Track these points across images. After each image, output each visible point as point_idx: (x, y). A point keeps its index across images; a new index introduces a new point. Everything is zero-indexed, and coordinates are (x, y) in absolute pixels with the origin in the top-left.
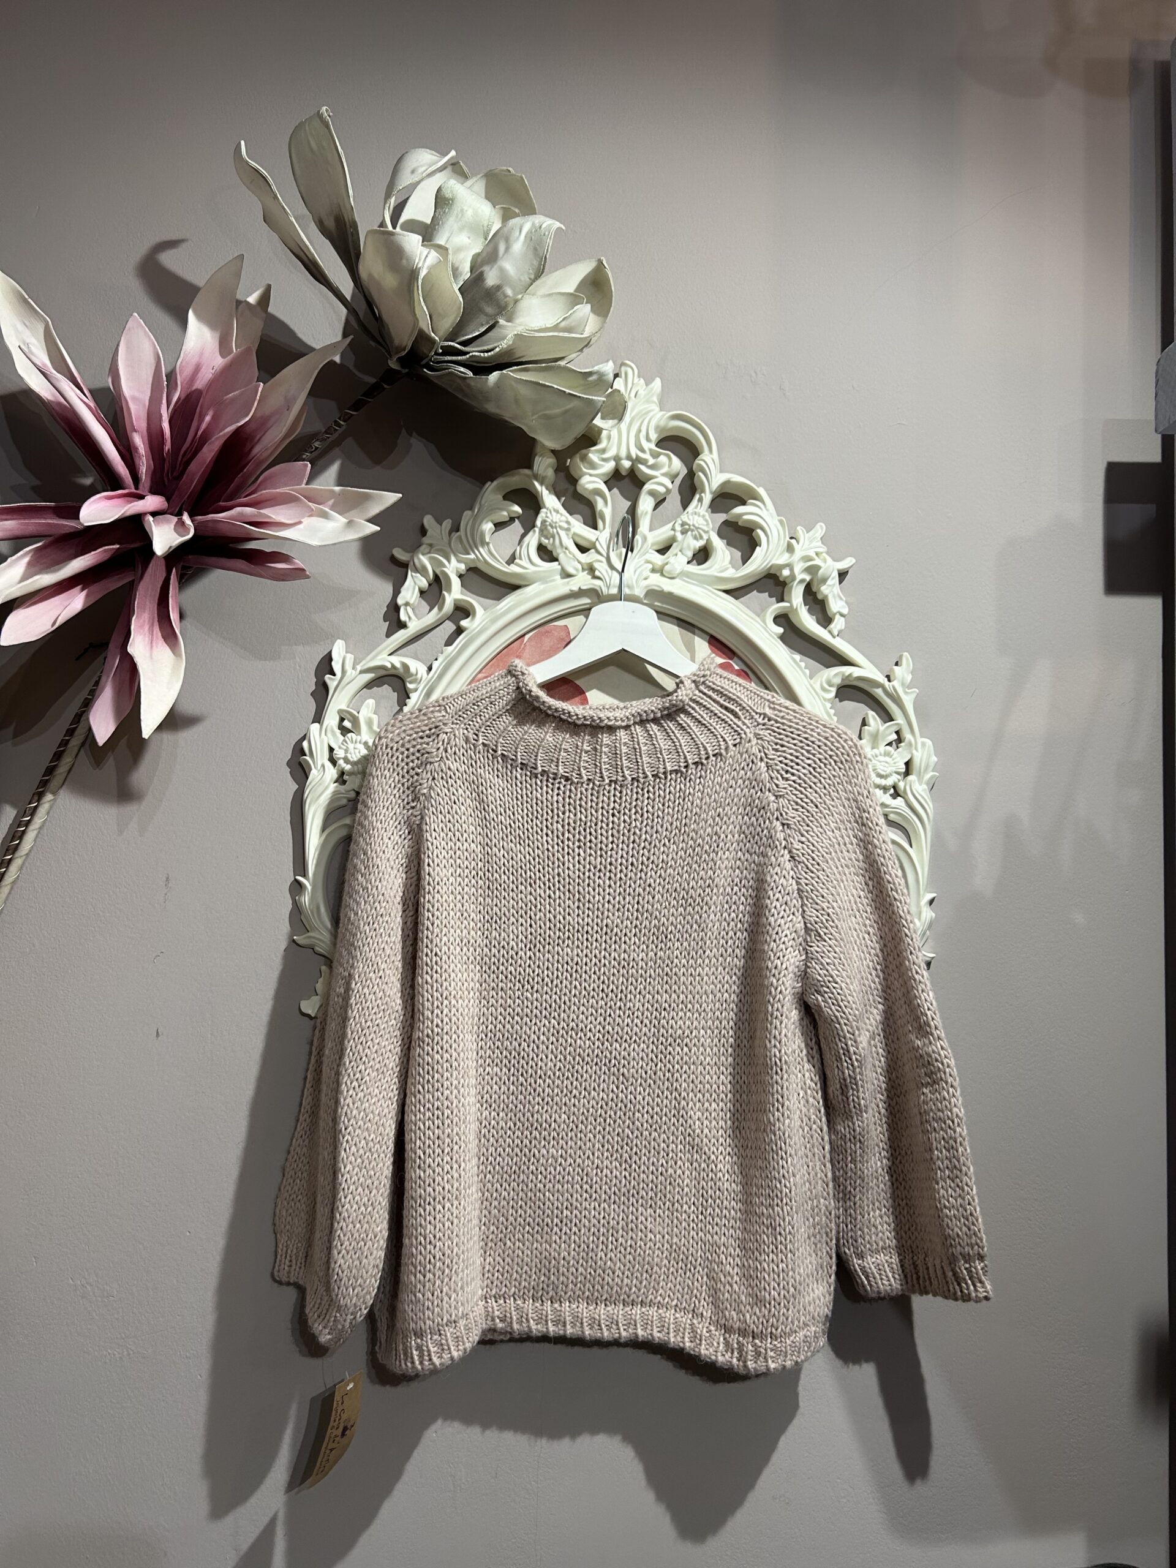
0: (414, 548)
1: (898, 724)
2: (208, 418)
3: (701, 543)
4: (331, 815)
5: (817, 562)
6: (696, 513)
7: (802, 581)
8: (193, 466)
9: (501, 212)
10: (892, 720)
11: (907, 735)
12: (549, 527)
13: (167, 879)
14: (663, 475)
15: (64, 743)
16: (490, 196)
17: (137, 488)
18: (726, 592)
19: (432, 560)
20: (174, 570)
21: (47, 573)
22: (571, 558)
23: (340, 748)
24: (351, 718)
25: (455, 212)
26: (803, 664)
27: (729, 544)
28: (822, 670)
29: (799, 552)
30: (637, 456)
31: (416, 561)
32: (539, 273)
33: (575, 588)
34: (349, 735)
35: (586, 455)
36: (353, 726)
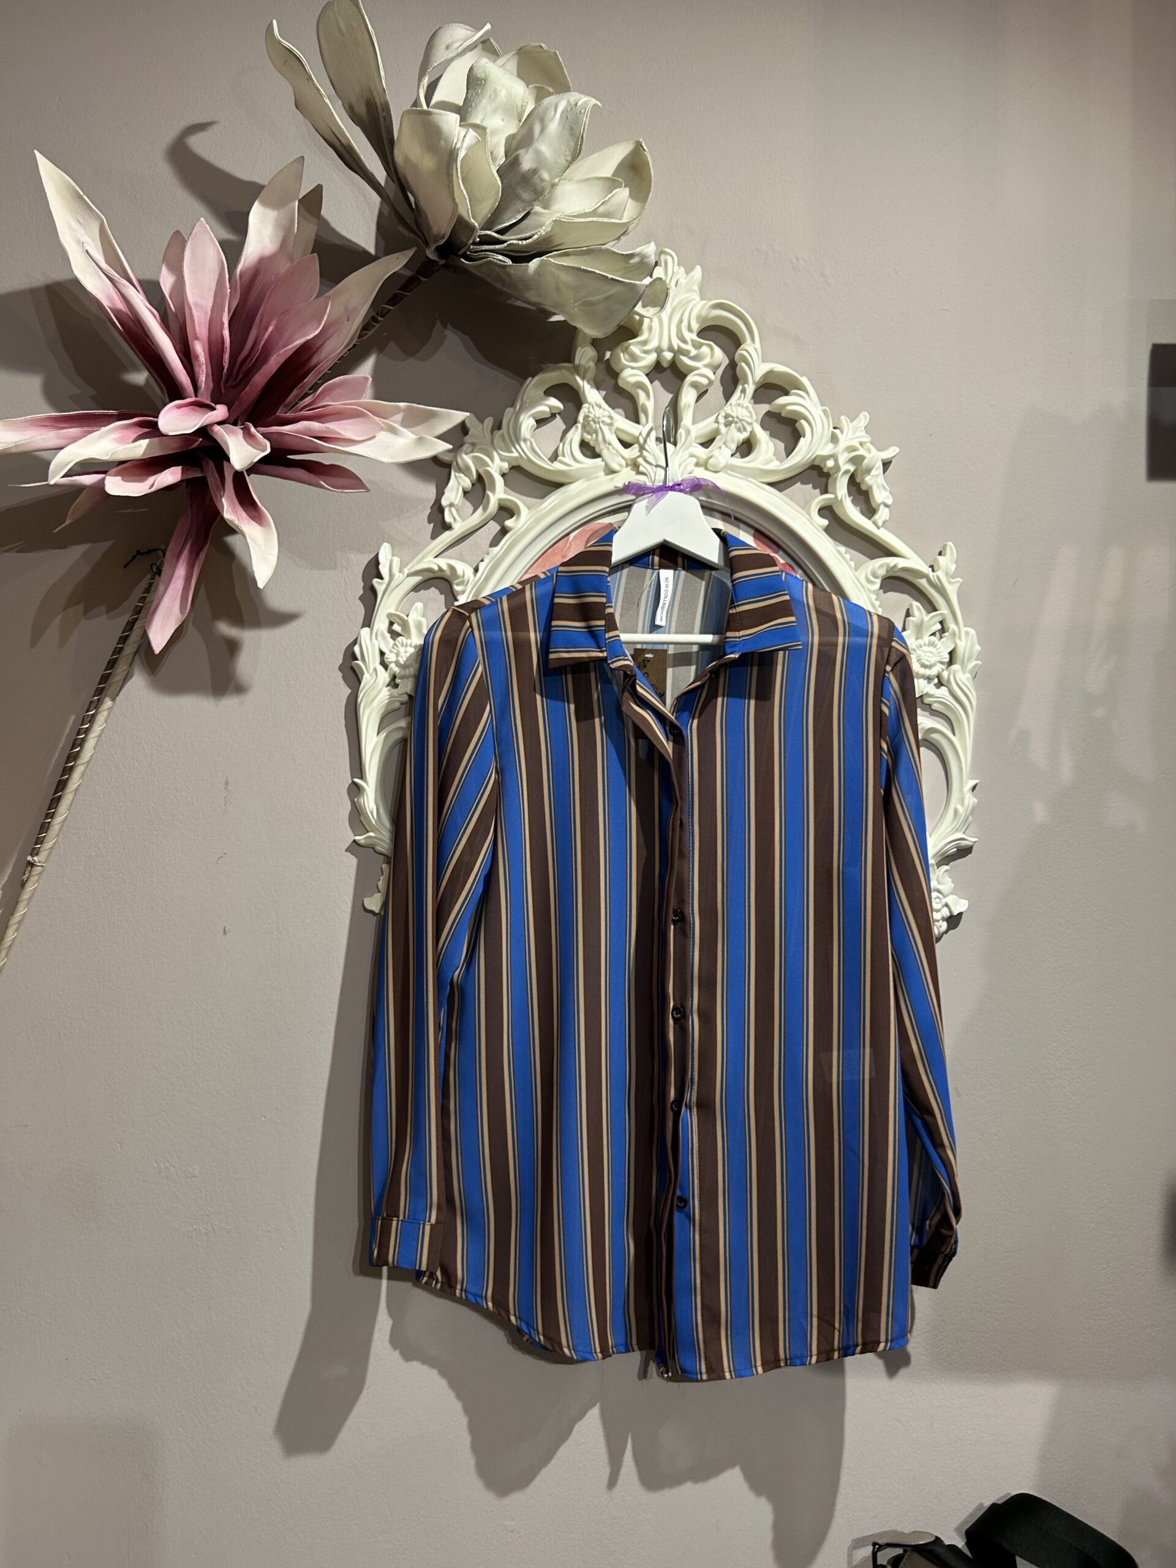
0: (457, 448)
1: (942, 614)
3: (744, 436)
4: (386, 719)
5: (861, 452)
6: (739, 405)
7: (846, 472)
9: (535, 91)
10: (935, 610)
11: (952, 626)
12: (592, 423)
13: (227, 783)
14: (706, 366)
15: (118, 651)
16: (522, 74)
18: (771, 484)
19: (476, 460)
22: (616, 456)
23: (391, 652)
24: (400, 622)
25: (489, 93)
26: (848, 556)
27: (772, 435)
28: (867, 562)
29: (843, 442)
30: (679, 347)
31: (459, 460)
32: (576, 155)
33: (620, 485)
34: (400, 639)
35: (628, 347)
36: (402, 630)
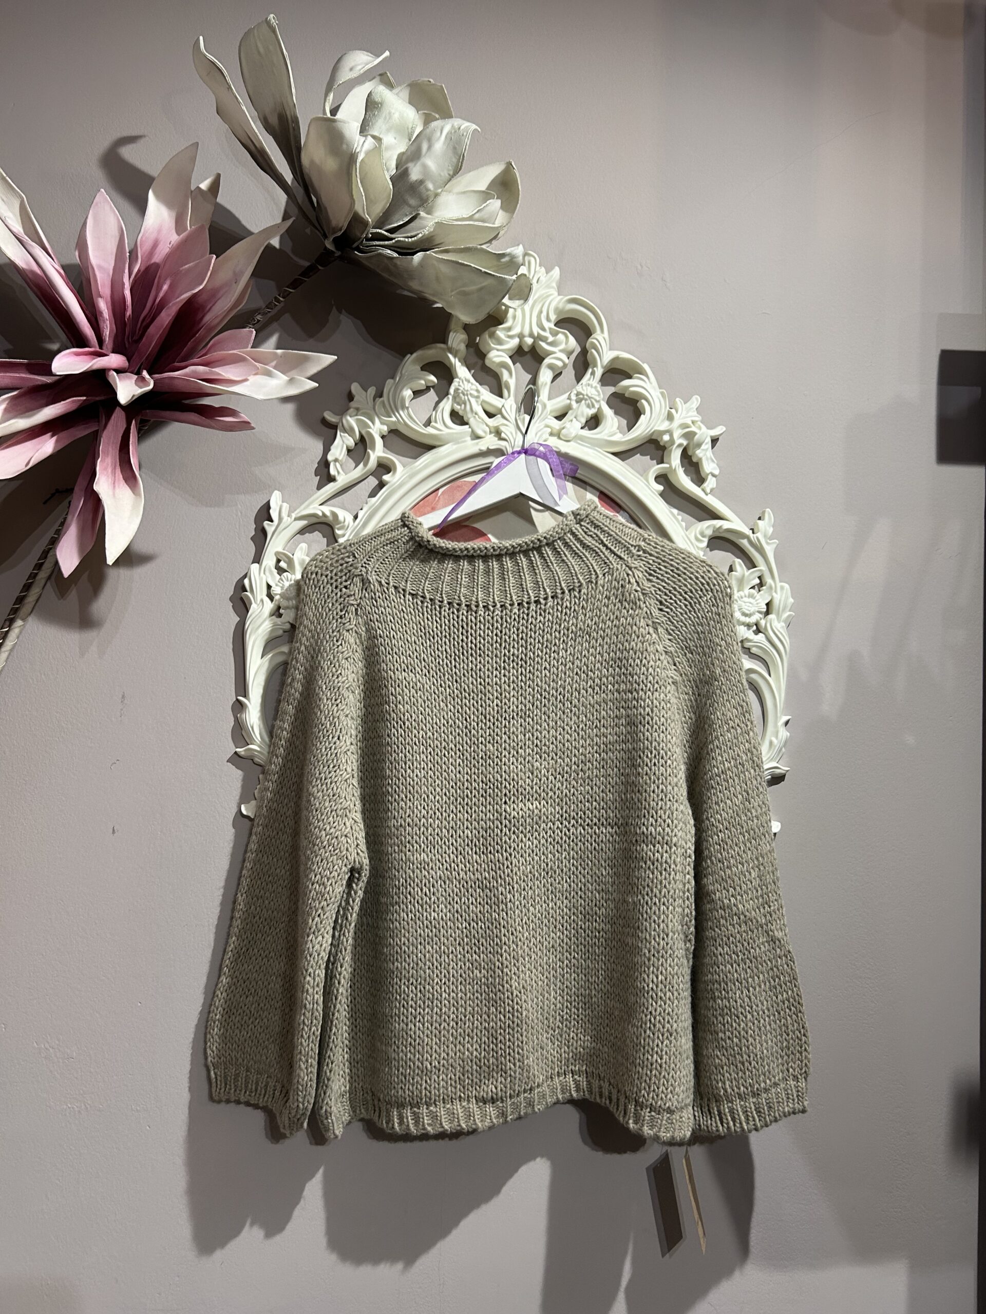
0: (343, 412)
1: (760, 570)
2: (165, 287)
3: (593, 411)
4: (270, 645)
5: (693, 429)
6: (589, 385)
7: (680, 445)
8: (152, 330)
9: (423, 117)
10: (756, 567)
11: (768, 580)
12: (461, 395)
13: (123, 697)
14: (561, 351)
15: (33, 576)
16: (413, 101)
17: (101, 347)
18: (614, 454)
19: (358, 421)
20: (134, 422)
21: (22, 418)
22: (480, 422)
23: (277, 585)
24: (286, 559)
25: (384, 115)
26: (680, 518)
27: (616, 413)
28: (696, 523)
29: (678, 419)
30: (538, 333)
31: (344, 421)
32: (457, 170)
33: (484, 448)
34: (285, 574)
35: (494, 333)
36: (288, 566)
